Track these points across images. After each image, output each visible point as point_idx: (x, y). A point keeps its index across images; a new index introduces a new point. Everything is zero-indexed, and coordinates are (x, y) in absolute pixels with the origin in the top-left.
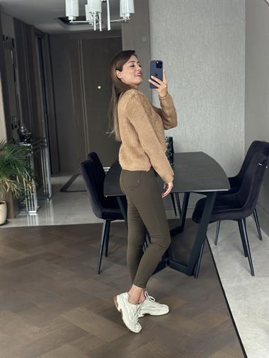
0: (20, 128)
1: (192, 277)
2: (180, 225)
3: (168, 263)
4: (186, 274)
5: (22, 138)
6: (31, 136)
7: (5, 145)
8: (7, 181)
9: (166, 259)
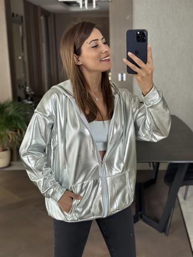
0: (25, 89)
1: (163, 234)
2: (153, 177)
3: (141, 217)
4: (158, 230)
5: (27, 96)
6: (34, 95)
7: (11, 103)
8: (10, 133)
9: (140, 213)
